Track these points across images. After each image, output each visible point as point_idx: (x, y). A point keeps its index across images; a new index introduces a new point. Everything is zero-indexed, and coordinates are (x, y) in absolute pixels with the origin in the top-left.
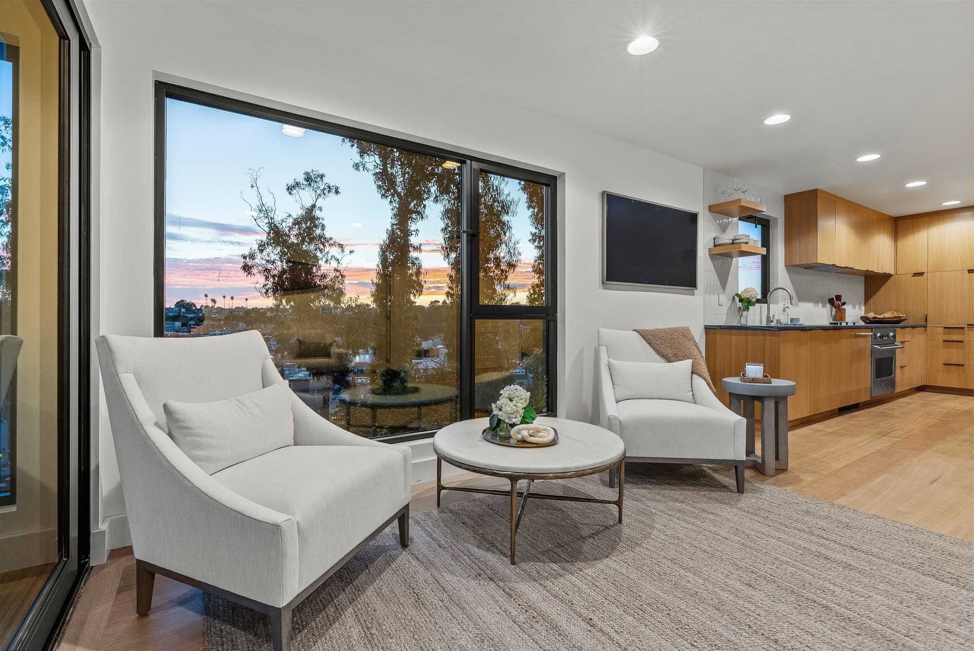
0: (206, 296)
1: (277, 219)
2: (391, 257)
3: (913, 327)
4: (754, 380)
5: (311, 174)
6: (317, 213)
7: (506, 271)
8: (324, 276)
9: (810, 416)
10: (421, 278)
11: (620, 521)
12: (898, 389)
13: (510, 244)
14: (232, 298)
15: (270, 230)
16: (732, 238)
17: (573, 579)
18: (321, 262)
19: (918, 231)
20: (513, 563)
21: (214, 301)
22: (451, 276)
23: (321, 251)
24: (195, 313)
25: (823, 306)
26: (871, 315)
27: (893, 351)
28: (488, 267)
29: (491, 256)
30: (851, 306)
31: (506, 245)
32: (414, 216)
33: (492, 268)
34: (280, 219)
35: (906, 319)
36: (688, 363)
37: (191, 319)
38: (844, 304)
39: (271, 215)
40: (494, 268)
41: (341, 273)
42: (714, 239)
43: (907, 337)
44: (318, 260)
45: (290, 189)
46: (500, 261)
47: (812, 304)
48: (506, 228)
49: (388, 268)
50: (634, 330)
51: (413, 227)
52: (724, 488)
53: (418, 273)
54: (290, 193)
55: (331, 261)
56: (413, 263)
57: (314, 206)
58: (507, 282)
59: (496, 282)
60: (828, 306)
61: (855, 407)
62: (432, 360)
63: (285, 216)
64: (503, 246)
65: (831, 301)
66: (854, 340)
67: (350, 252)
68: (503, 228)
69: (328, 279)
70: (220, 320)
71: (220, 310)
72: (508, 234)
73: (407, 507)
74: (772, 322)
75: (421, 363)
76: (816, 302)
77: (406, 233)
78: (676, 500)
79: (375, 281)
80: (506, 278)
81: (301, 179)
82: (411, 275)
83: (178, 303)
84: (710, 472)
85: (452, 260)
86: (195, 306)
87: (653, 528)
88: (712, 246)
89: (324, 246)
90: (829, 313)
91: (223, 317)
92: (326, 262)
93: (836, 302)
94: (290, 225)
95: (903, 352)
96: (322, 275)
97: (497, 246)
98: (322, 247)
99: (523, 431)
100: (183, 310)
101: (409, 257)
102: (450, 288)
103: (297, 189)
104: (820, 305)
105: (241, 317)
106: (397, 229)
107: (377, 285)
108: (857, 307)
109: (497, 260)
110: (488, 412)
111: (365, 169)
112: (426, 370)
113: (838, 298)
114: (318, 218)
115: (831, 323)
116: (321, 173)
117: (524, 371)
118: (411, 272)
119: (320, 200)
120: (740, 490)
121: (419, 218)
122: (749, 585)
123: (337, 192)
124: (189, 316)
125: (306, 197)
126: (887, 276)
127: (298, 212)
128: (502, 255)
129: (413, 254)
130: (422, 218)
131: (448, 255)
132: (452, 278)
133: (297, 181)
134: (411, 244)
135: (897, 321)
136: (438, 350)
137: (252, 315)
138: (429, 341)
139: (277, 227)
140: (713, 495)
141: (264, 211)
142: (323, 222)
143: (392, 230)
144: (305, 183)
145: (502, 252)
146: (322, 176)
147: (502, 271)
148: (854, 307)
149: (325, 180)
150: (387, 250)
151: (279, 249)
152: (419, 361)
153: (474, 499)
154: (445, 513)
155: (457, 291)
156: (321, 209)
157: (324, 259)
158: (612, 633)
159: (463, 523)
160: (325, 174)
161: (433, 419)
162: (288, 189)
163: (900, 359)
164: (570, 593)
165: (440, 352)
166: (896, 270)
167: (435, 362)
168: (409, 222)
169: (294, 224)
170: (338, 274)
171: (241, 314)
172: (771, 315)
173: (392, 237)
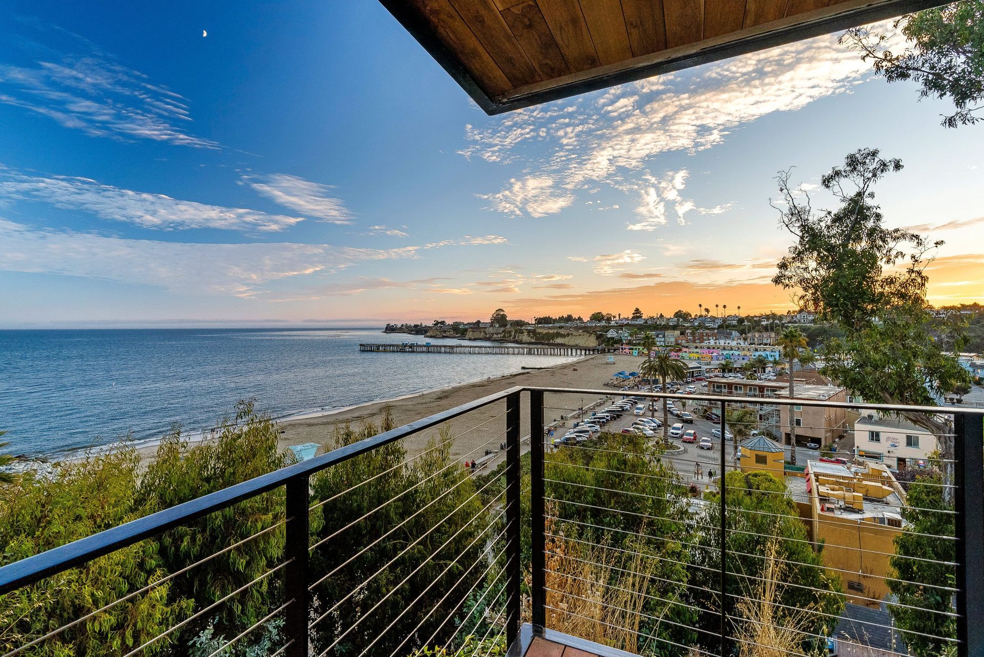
0: (700, 306)
1: (812, 218)
5: (858, 155)
6: (868, 202)
14: (725, 307)
15: (803, 234)
18: (881, 263)
21: (707, 310)
24: (691, 322)
34: (816, 219)
37: (688, 328)
39: (804, 217)
45: (827, 182)
54: (828, 187)
57: (860, 194)
63: (823, 214)
70: (714, 329)
71: (713, 319)
81: (842, 165)
83: (676, 313)
86: (691, 316)
89: (884, 241)
91: (716, 326)
94: (829, 223)
100: (681, 320)
103: (837, 179)
105: (734, 326)
111: (967, 121)
114: (868, 208)
116: (872, 149)
119: (871, 184)
123: (898, 166)
124: (686, 325)
125: (850, 186)
127: (837, 206)
133: (837, 169)
137: (746, 323)
139: (812, 229)
141: (796, 213)
144: (849, 168)
146: (874, 154)
149: (881, 156)
151: (815, 254)
156: (872, 195)
157: (884, 260)
160: (879, 149)
162: (824, 182)
169: (834, 221)
171: (735, 322)
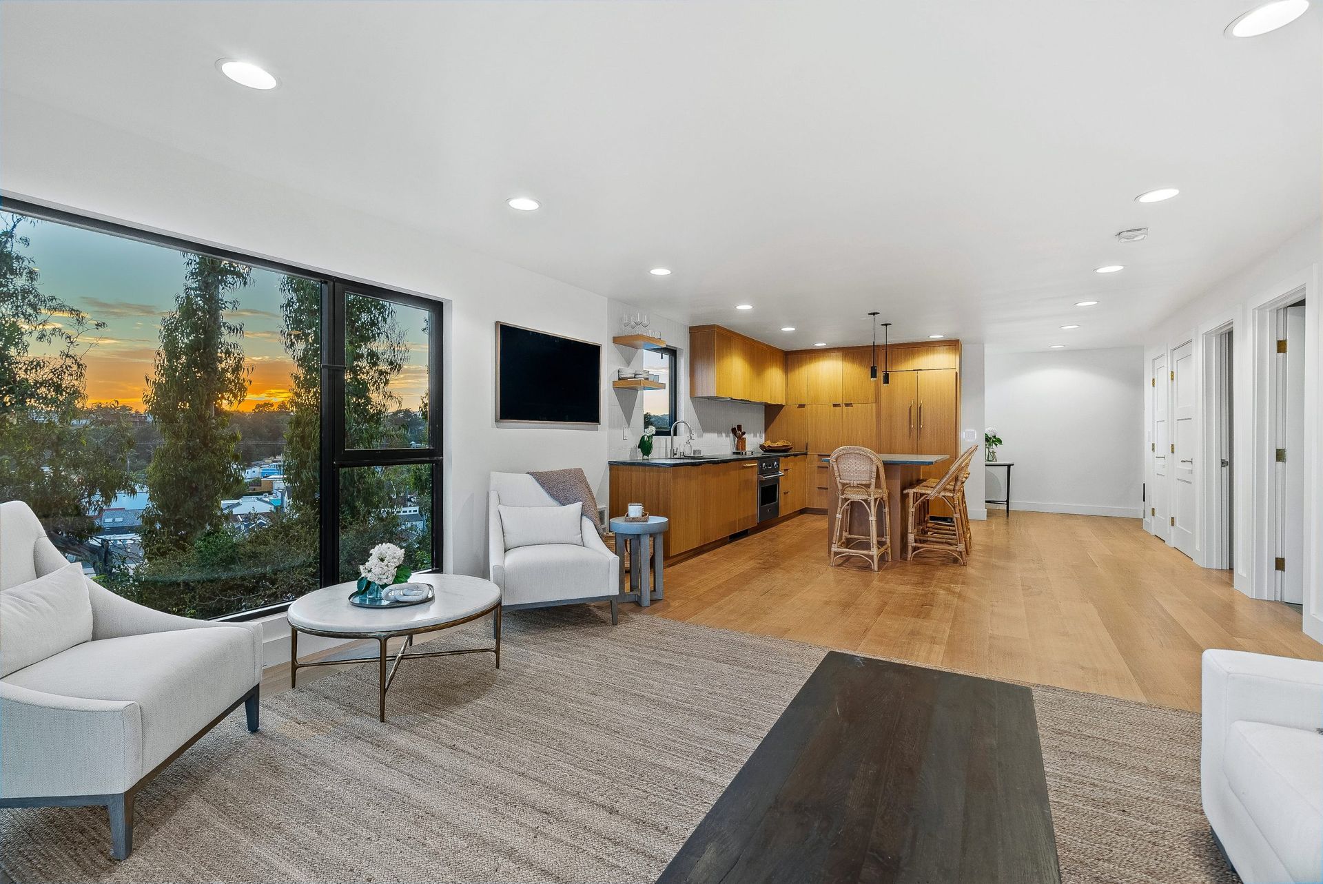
2: (186, 341)
3: (796, 455)
4: (634, 520)
7: (387, 373)
8: (37, 365)
9: (701, 547)
10: (243, 375)
11: (498, 667)
12: (782, 513)
13: (393, 335)
16: (634, 372)
17: (443, 721)
19: (801, 366)
20: (382, 720)
22: (297, 378)
23: (27, 318)
25: (727, 436)
26: (769, 443)
27: (777, 479)
28: (357, 366)
29: (364, 350)
30: (752, 435)
31: (387, 337)
32: (230, 278)
33: (365, 368)
35: (791, 448)
36: (578, 505)
38: (744, 433)
40: (367, 368)
41: (76, 360)
42: (619, 371)
43: (790, 466)
44: (22, 334)
46: (378, 359)
47: (716, 435)
48: (387, 312)
49: (179, 358)
50: (528, 473)
51: (225, 294)
52: (603, 622)
53: (237, 369)
55: (53, 338)
56: (228, 353)
58: (388, 388)
59: (371, 388)
60: (731, 435)
61: (744, 534)
62: (258, 499)
64: (383, 337)
65: (734, 431)
66: (742, 471)
67: (97, 325)
68: (382, 313)
69: (47, 370)
72: (389, 321)
73: (256, 688)
74: (676, 454)
75: (239, 504)
76: (719, 432)
77: (214, 306)
78: (557, 640)
79: (154, 377)
80: (386, 383)
82: (224, 370)
84: (595, 610)
85: (299, 354)
87: (526, 666)
88: (616, 379)
90: (732, 443)
92: (42, 337)
93: (738, 432)
95: (787, 479)
96: (32, 362)
97: (374, 336)
98: (30, 311)
99: (395, 592)
101: (221, 343)
102: (296, 394)
104: (724, 435)
106: (197, 296)
107: (158, 386)
108: (758, 435)
109: (374, 357)
110: (356, 575)
112: (248, 518)
113: (739, 427)
115: (734, 453)
117: (417, 508)
118: (223, 366)
120: (615, 623)
121: (238, 283)
122: (594, 694)
126: (780, 407)
128: (381, 350)
129: (227, 338)
130: (245, 283)
131: (292, 344)
132: (300, 380)
134: (224, 324)
135: (785, 450)
136: (271, 482)
138: (253, 469)
140: (591, 630)
142: (31, 265)
143: (188, 297)
145: (379, 345)
147: (381, 373)
148: (755, 436)
150: (176, 329)
152: (236, 501)
153: (339, 673)
154: (303, 692)
155: (308, 399)
158: (471, 750)
159: (326, 698)
161: (267, 592)
163: (783, 487)
164: (437, 731)
165: (276, 486)
166: (786, 402)
167: (266, 502)
168: (221, 287)
170: (69, 362)
172: (675, 449)
173: (188, 310)
